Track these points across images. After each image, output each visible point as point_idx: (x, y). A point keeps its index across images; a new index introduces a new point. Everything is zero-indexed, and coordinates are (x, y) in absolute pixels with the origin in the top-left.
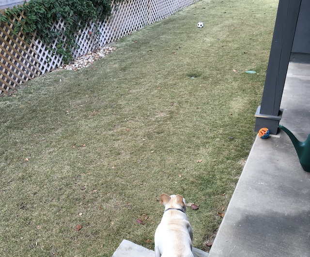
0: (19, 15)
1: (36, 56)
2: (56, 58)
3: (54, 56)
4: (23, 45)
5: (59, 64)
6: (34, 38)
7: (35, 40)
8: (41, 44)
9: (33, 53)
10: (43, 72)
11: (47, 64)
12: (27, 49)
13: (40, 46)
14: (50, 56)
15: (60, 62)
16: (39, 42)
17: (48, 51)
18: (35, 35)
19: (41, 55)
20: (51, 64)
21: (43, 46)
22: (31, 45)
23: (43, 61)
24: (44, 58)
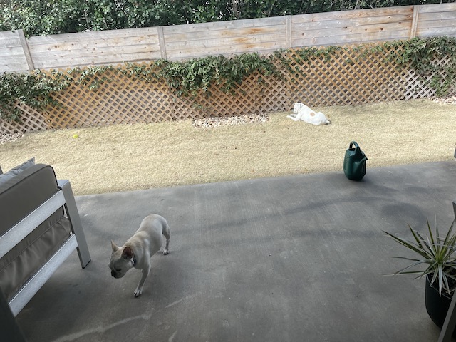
0: (397, 48)
1: (404, 83)
2: (428, 89)
3: (426, 87)
4: (393, 72)
5: (429, 95)
6: (407, 68)
7: (408, 69)
8: (414, 74)
9: (401, 80)
10: (408, 98)
11: (414, 92)
12: (396, 75)
13: (411, 76)
14: (420, 86)
15: (432, 94)
16: (412, 72)
17: (419, 81)
18: (410, 65)
19: (410, 83)
20: (419, 93)
21: (416, 75)
22: (402, 73)
23: (411, 89)
24: (413, 87)
